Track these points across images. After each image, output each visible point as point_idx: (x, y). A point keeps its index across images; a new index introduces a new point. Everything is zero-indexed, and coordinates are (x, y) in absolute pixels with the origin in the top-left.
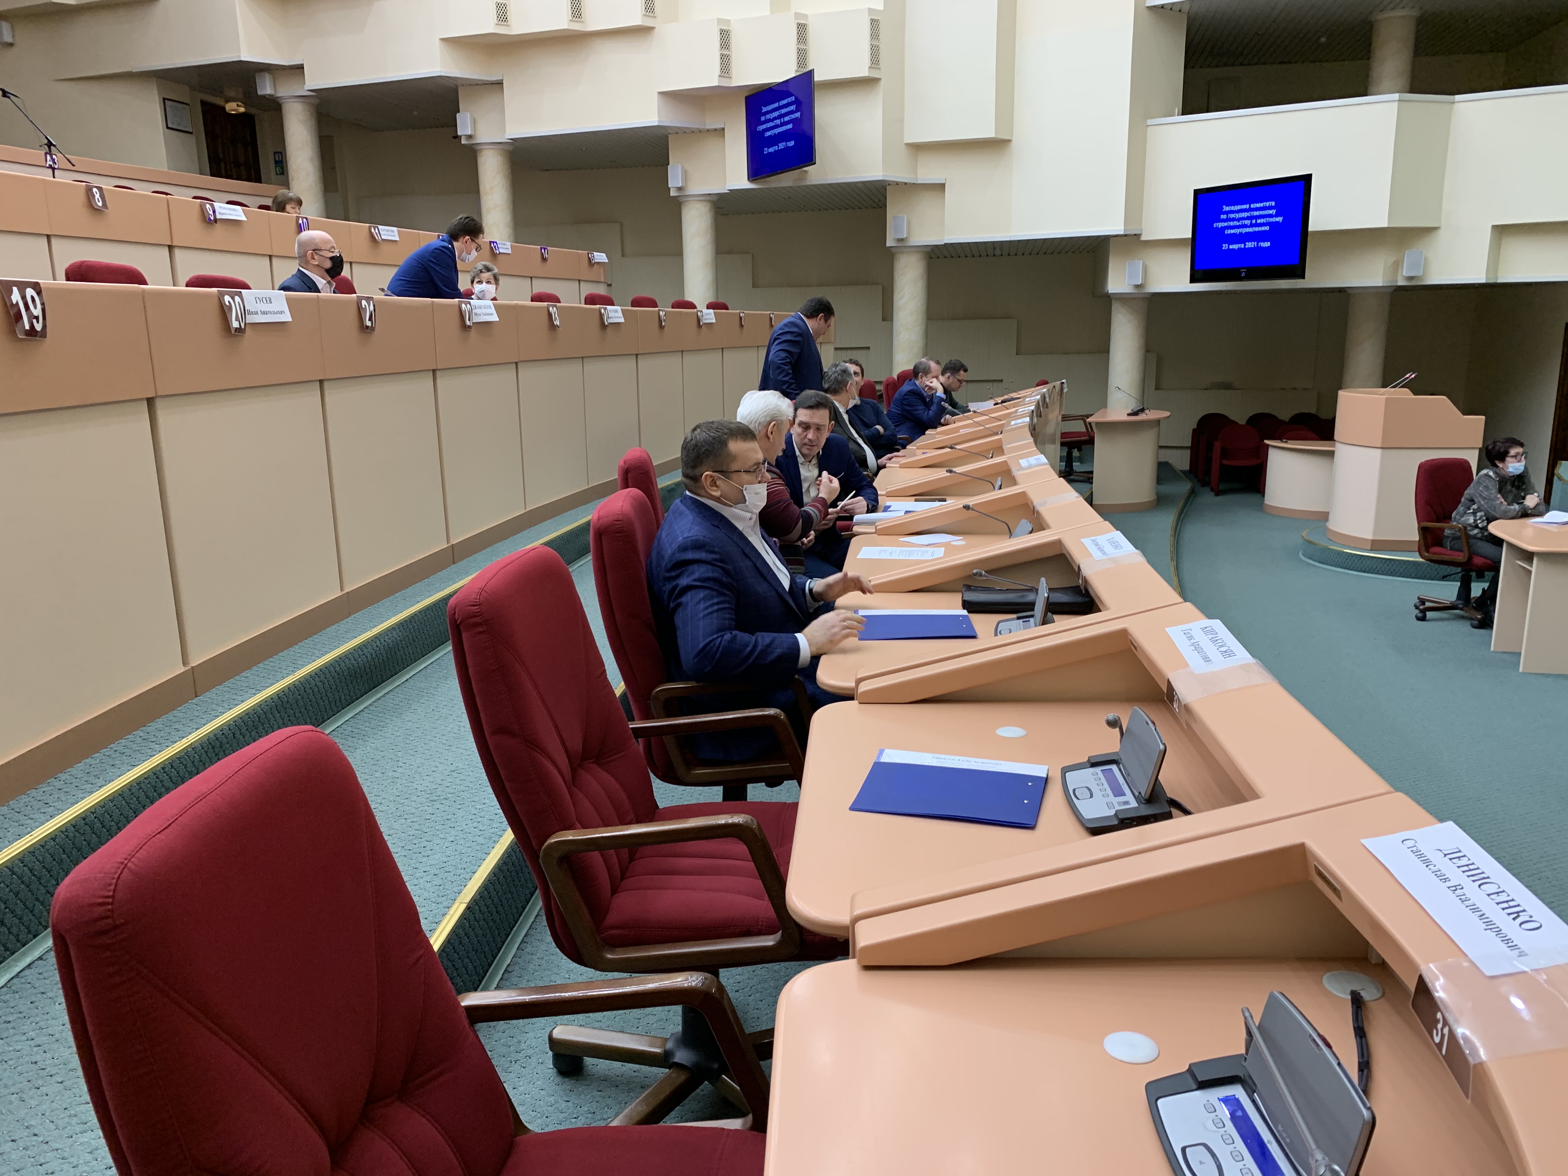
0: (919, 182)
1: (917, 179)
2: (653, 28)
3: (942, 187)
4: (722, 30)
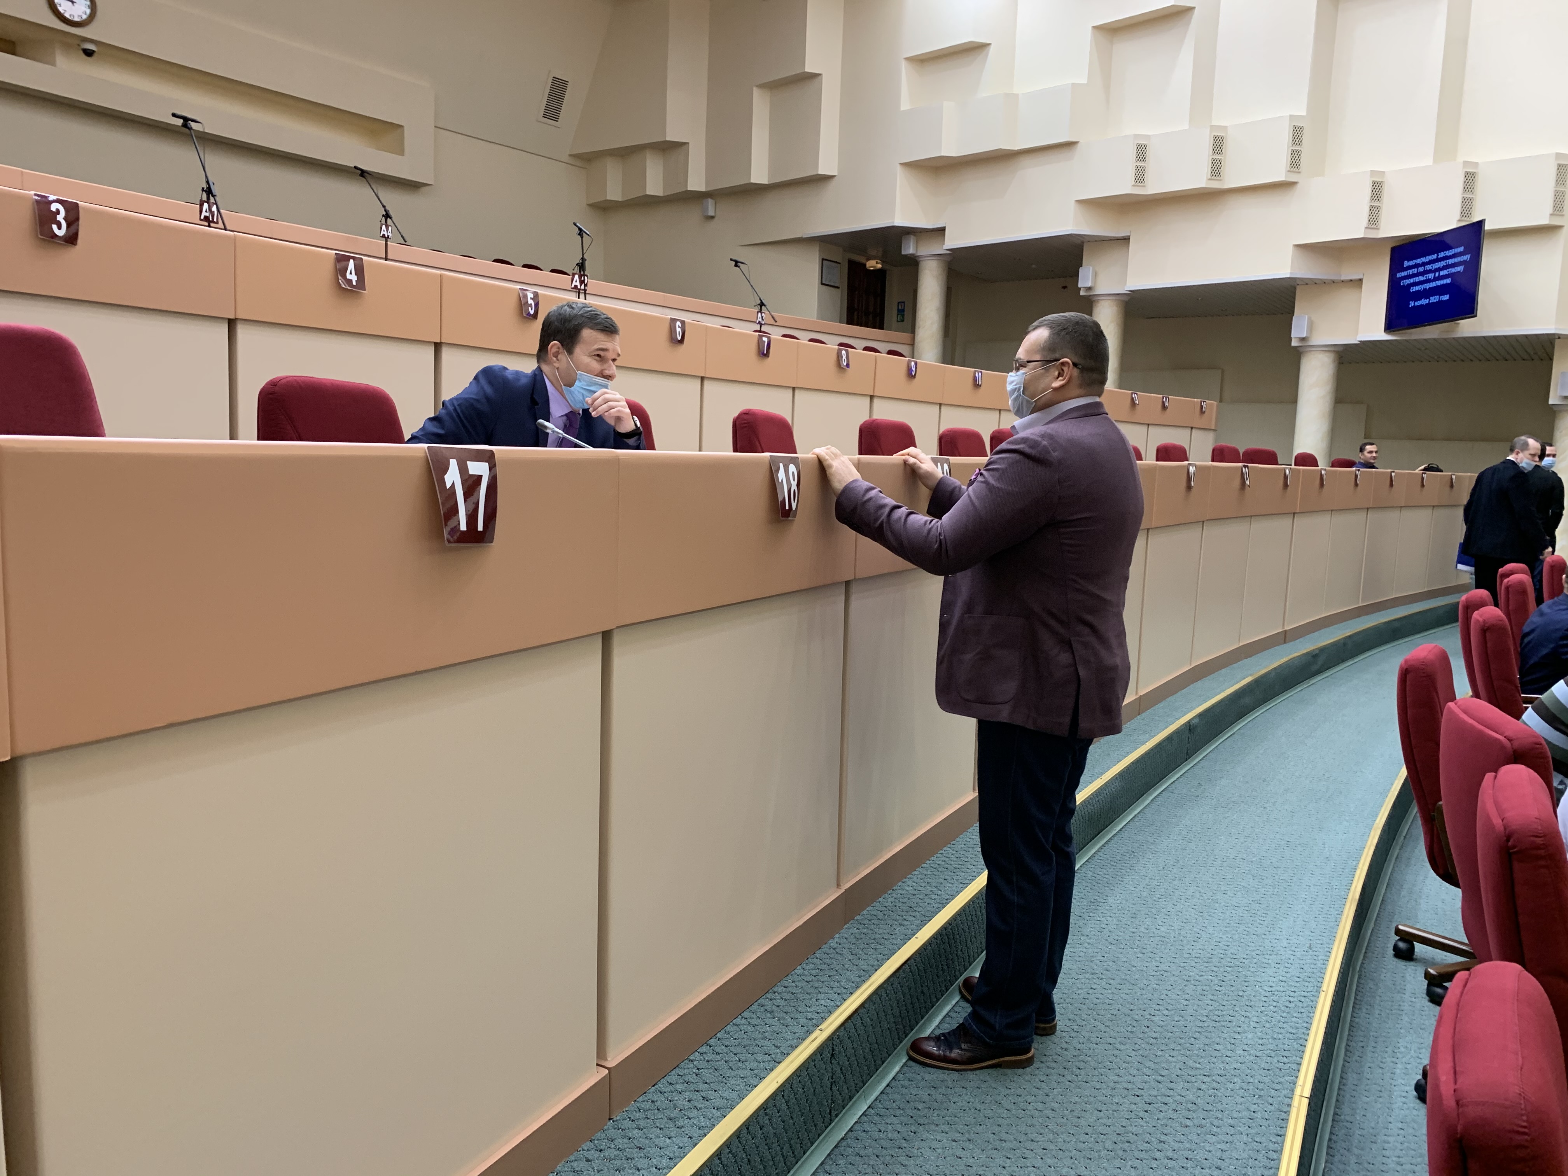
2: (1297, 182)
4: (1374, 182)
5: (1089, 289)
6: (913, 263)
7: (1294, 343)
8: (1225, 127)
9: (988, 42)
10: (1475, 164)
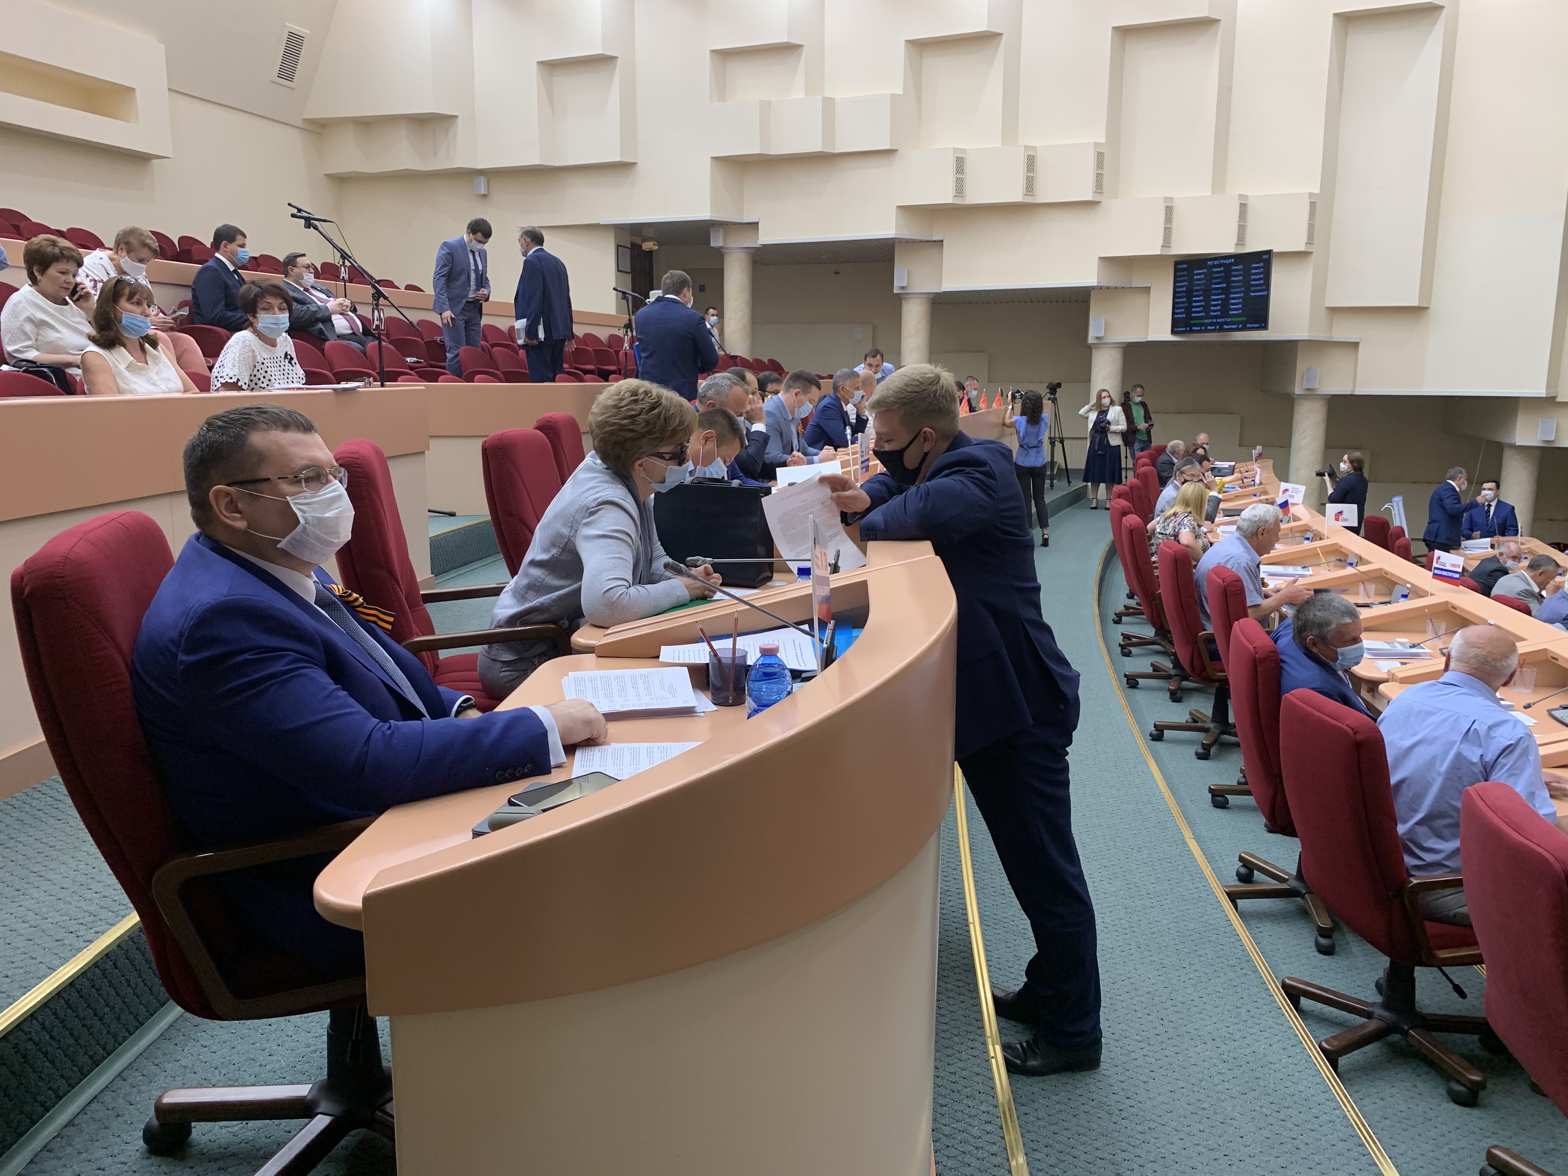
0: (1333, 340)
1: (1332, 337)
2: (1100, 202)
3: (1356, 345)
4: (1167, 207)
5: (903, 288)
6: (719, 254)
7: (1091, 340)
8: (1036, 147)
9: (801, 43)
10: (1246, 197)
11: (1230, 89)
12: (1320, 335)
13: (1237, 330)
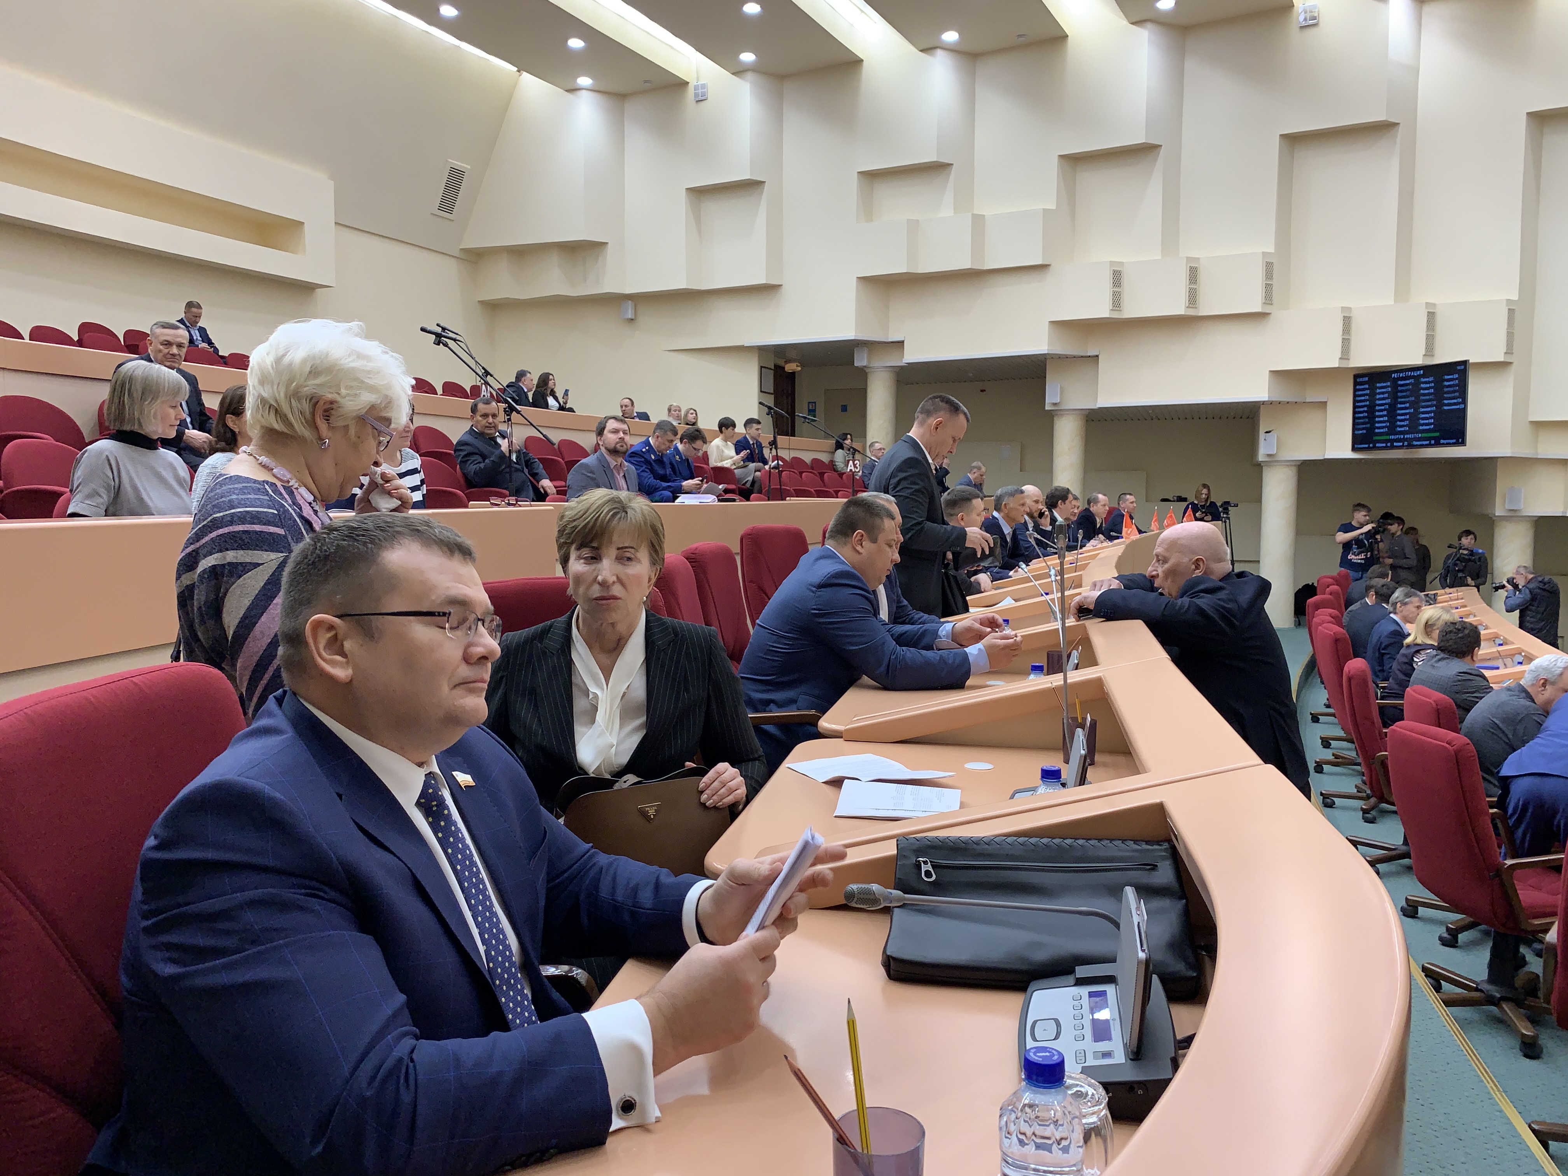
0: (1539, 457)
1: (1538, 454)
2: (1270, 314)
4: (1344, 317)
5: (1055, 404)
6: (863, 374)
7: (1261, 458)
8: (1199, 259)
9: (950, 162)
10: (1434, 305)
11: (1412, 194)
12: (1524, 451)
13: (1430, 446)
